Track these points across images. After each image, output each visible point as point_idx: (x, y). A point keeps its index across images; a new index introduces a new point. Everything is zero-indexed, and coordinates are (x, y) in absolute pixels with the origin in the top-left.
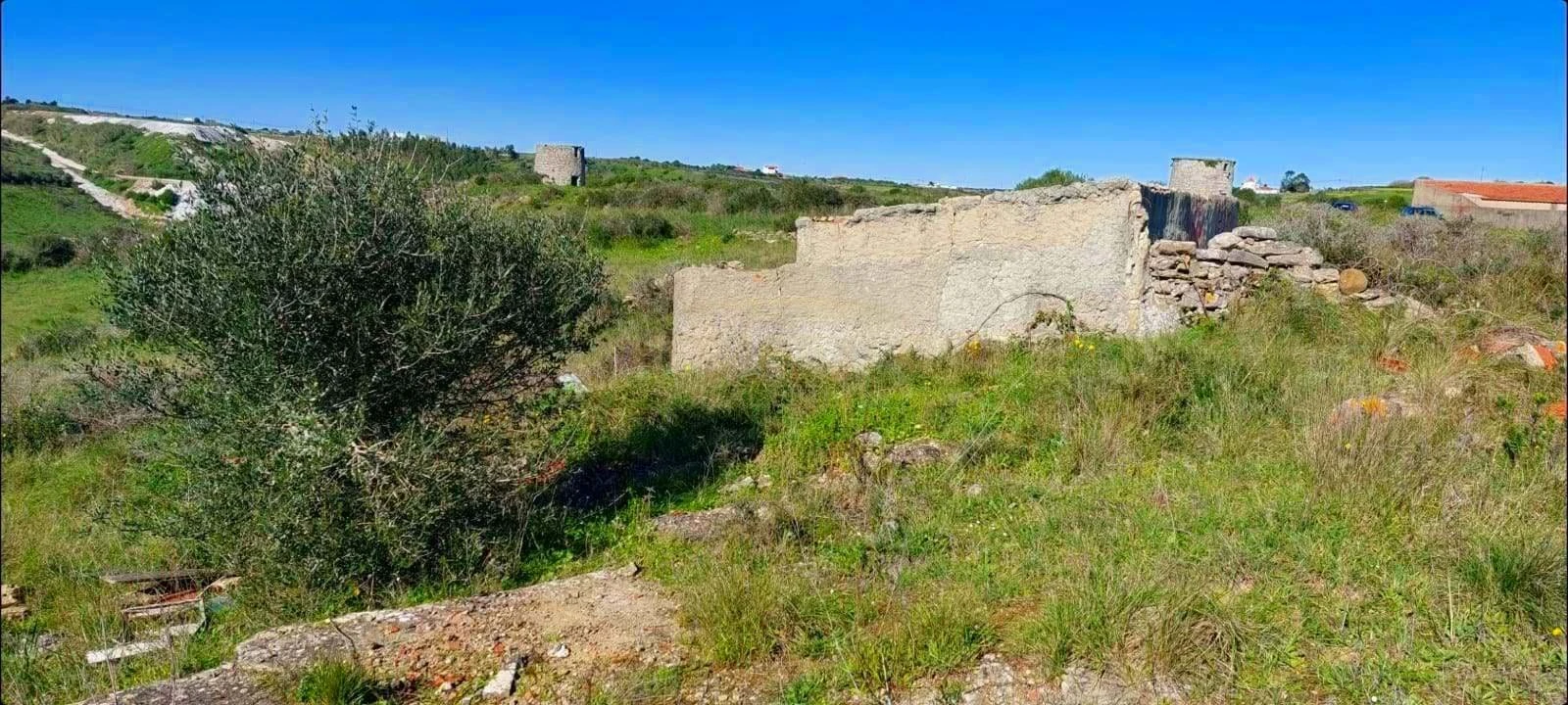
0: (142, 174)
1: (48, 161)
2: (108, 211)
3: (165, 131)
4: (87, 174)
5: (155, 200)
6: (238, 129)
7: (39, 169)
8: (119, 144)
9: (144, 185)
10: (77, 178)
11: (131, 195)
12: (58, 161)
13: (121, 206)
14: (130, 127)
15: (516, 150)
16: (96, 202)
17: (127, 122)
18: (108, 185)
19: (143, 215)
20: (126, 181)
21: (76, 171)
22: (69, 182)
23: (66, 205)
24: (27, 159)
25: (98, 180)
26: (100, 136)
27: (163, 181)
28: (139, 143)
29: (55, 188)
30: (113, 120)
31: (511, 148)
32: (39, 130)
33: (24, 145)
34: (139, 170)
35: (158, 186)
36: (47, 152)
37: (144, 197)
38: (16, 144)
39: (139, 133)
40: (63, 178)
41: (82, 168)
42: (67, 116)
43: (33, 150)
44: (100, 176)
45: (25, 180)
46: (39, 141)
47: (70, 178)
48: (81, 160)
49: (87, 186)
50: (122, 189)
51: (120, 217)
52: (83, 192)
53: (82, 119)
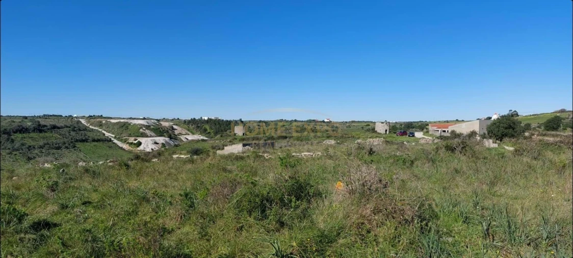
0: (131, 137)
1: (104, 134)
2: (121, 148)
3: (137, 123)
4: (115, 138)
5: (135, 144)
6: (157, 120)
7: (102, 137)
8: (124, 128)
9: (131, 140)
10: (113, 139)
11: (128, 143)
12: (107, 134)
13: (125, 146)
14: (127, 122)
15: (242, 120)
16: (118, 146)
17: (126, 121)
18: (121, 140)
19: (132, 149)
20: (126, 139)
21: (112, 137)
22: (110, 140)
23: (110, 147)
24: (99, 134)
25: (119, 139)
26: (118, 126)
27: (137, 138)
28: (130, 127)
29: (107, 142)
30: (122, 121)
31: (241, 120)
32: (101, 125)
33: (97, 130)
34: (130, 136)
35: (136, 140)
36: (103, 131)
37: (131, 143)
38: (95, 130)
39: (130, 124)
40: (108, 139)
41: (114, 136)
42: (108, 120)
43: (99, 131)
44: (119, 138)
45: (98, 141)
46: (101, 128)
47: (111, 139)
48: (113, 134)
49: (115, 141)
50: (125, 141)
51: (125, 150)
52: (114, 143)
53: (113, 121)
